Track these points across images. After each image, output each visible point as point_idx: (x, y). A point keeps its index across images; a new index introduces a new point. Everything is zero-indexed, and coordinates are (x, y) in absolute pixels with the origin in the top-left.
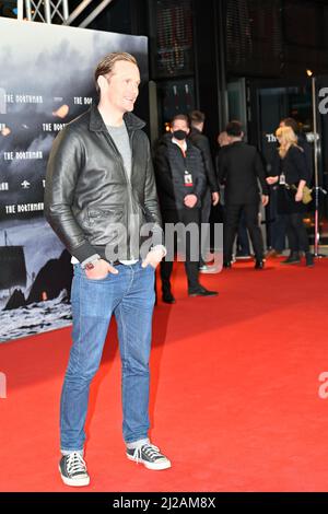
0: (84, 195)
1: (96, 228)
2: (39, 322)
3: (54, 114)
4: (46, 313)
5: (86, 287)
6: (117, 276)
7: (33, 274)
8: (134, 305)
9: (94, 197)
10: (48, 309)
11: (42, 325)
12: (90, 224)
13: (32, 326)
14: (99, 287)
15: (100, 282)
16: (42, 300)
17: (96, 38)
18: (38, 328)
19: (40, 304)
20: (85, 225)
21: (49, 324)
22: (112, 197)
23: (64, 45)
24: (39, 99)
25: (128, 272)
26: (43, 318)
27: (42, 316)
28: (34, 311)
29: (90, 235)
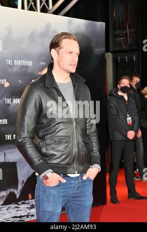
0: (43, 130)
1: (52, 152)
2: (26, 214)
3: (39, 73)
4: (31, 208)
5: (44, 191)
6: (65, 184)
7: (23, 181)
8: (78, 205)
9: (50, 132)
10: (32, 205)
11: (28, 216)
12: (47, 150)
13: (21, 217)
14: (53, 192)
15: (53, 188)
16: (28, 199)
17: (70, 23)
18: (25, 217)
19: (27, 202)
20: (44, 150)
21: (32, 216)
22: (62, 132)
23: (48, 27)
24: (30, 63)
25: (73, 182)
26: (28, 212)
27: (28, 210)
28: (22, 207)
29: (47, 156)
